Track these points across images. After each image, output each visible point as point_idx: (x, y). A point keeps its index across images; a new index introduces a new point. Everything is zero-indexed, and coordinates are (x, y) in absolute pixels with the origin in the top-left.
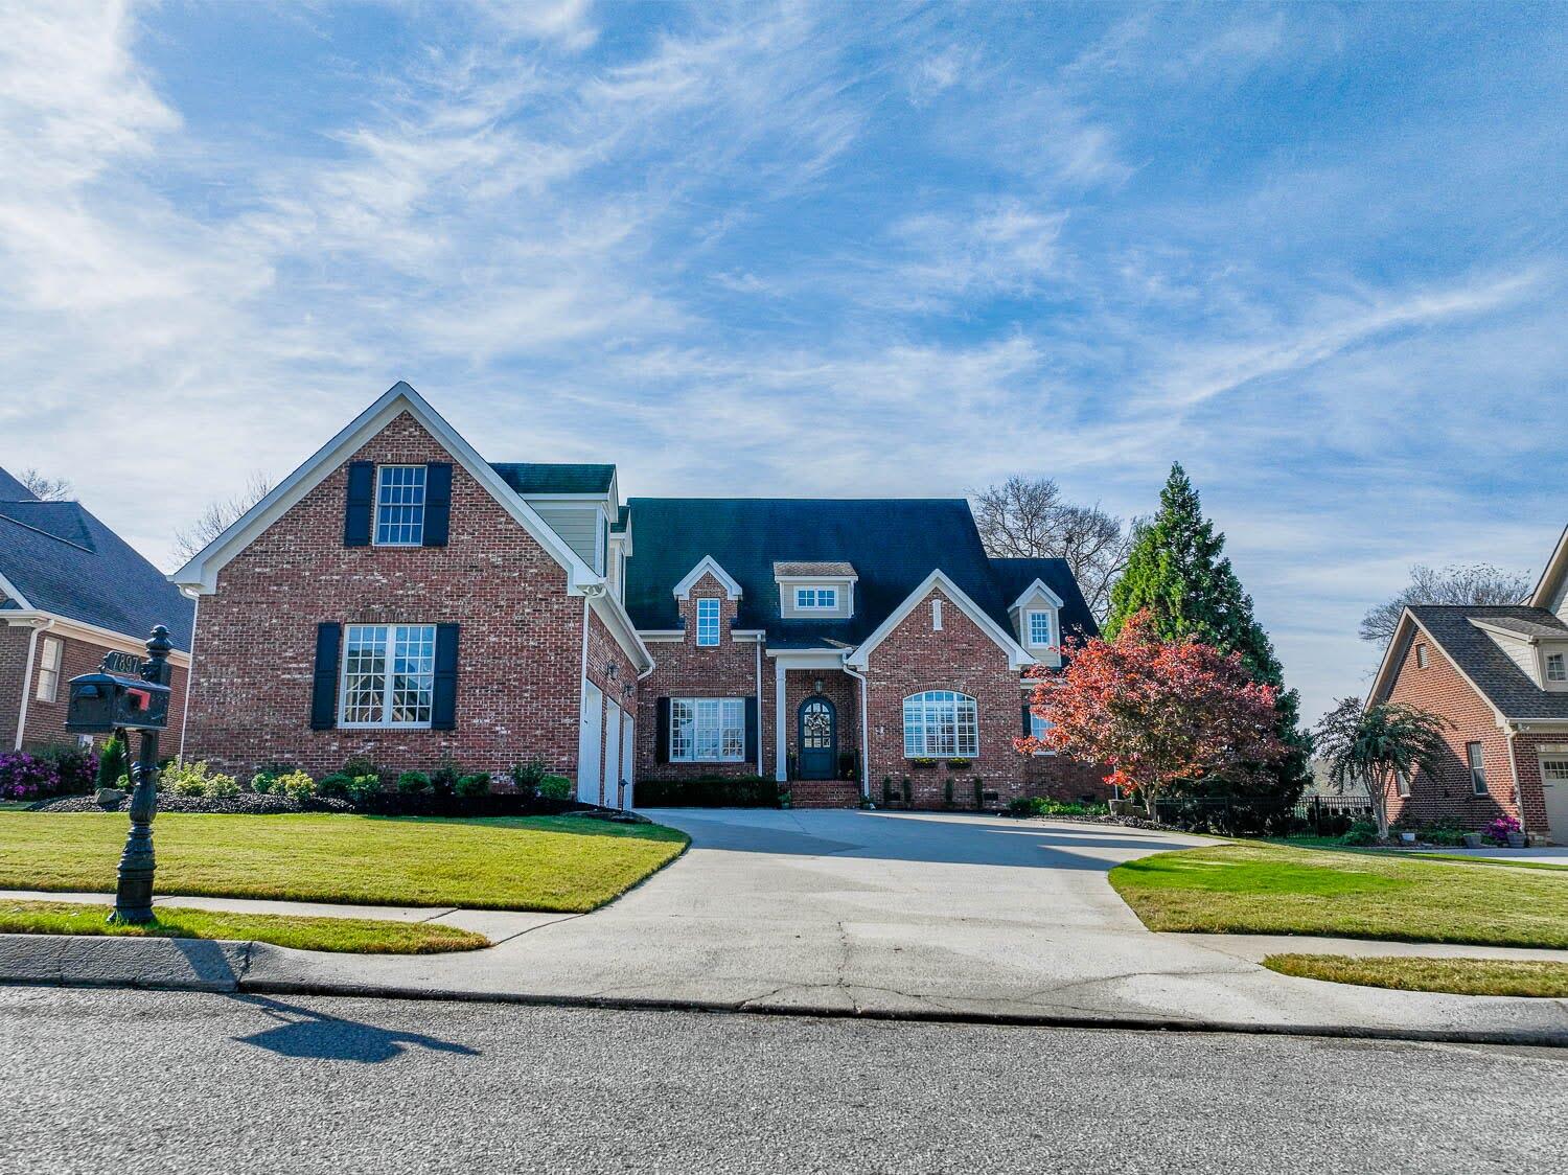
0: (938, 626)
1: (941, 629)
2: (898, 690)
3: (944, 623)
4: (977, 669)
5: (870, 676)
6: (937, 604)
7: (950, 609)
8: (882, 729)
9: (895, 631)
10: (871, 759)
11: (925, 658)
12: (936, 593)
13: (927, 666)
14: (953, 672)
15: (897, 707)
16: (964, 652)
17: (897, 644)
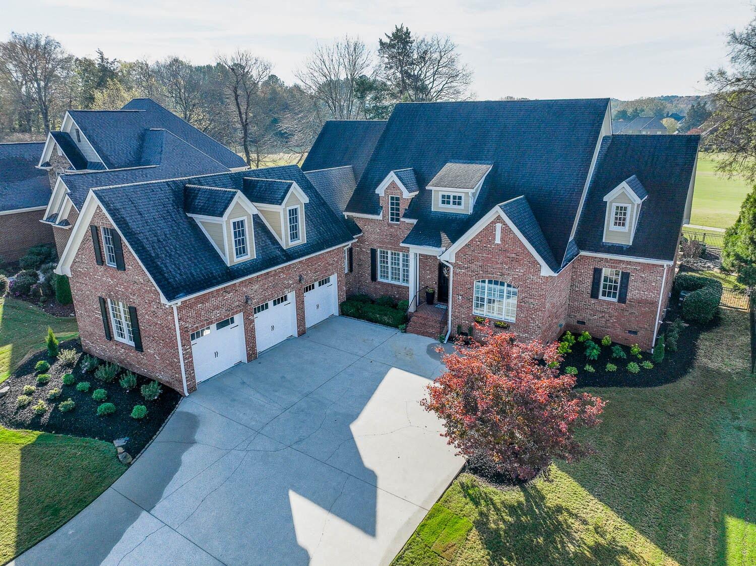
0: (498, 241)
1: (500, 242)
2: (471, 276)
3: (502, 239)
4: (520, 271)
5: (455, 265)
6: (499, 226)
7: (506, 230)
8: (460, 297)
9: (472, 240)
10: (453, 312)
11: (488, 260)
12: (499, 218)
13: (489, 265)
14: (504, 271)
15: (469, 286)
16: (513, 259)
17: (472, 249)
